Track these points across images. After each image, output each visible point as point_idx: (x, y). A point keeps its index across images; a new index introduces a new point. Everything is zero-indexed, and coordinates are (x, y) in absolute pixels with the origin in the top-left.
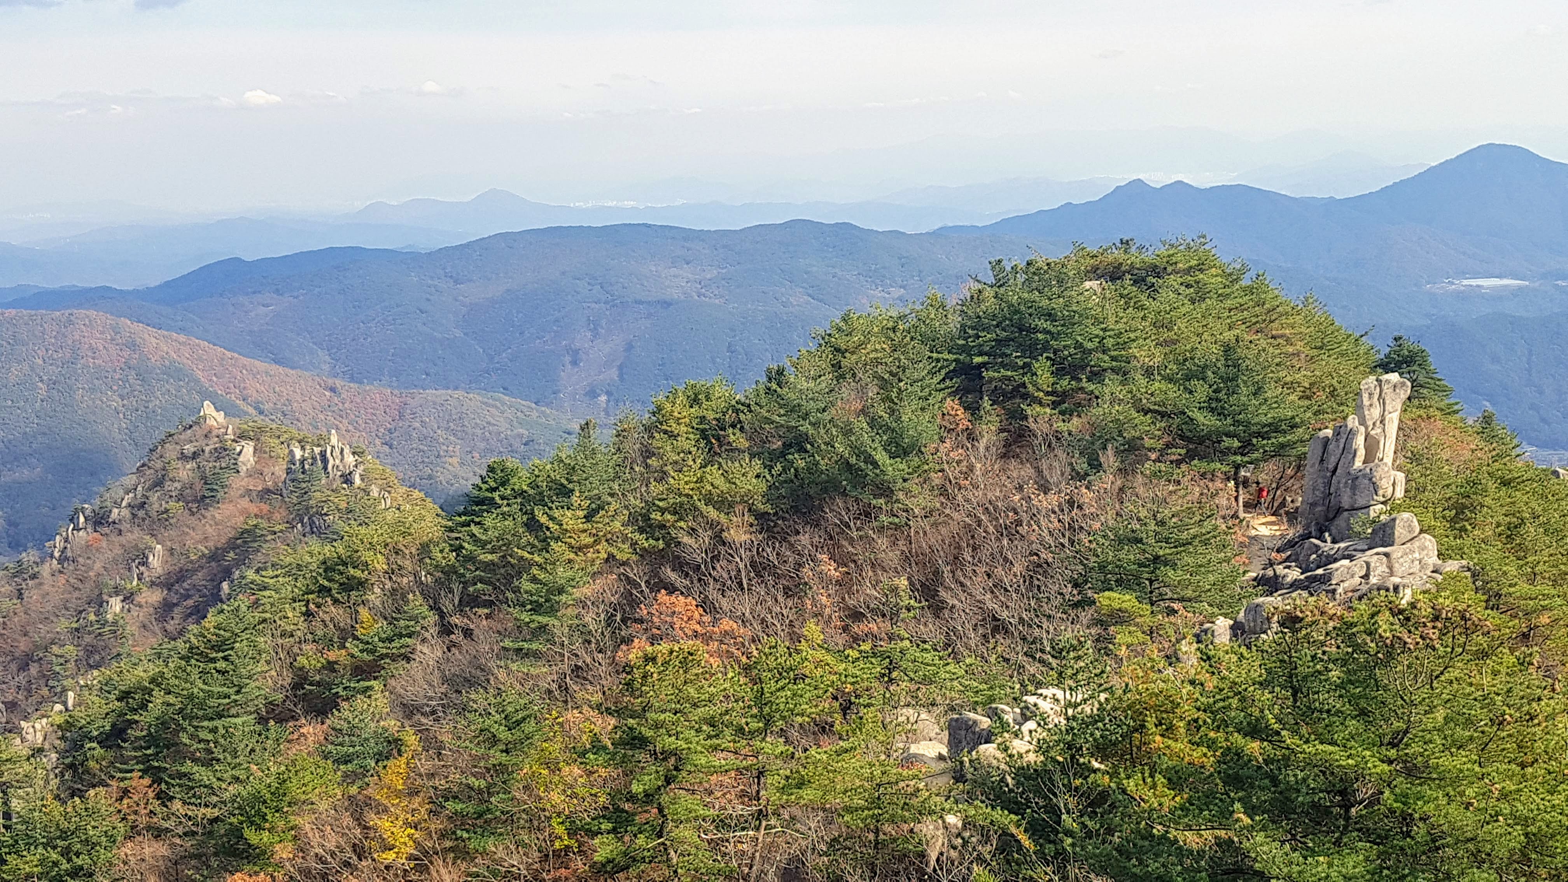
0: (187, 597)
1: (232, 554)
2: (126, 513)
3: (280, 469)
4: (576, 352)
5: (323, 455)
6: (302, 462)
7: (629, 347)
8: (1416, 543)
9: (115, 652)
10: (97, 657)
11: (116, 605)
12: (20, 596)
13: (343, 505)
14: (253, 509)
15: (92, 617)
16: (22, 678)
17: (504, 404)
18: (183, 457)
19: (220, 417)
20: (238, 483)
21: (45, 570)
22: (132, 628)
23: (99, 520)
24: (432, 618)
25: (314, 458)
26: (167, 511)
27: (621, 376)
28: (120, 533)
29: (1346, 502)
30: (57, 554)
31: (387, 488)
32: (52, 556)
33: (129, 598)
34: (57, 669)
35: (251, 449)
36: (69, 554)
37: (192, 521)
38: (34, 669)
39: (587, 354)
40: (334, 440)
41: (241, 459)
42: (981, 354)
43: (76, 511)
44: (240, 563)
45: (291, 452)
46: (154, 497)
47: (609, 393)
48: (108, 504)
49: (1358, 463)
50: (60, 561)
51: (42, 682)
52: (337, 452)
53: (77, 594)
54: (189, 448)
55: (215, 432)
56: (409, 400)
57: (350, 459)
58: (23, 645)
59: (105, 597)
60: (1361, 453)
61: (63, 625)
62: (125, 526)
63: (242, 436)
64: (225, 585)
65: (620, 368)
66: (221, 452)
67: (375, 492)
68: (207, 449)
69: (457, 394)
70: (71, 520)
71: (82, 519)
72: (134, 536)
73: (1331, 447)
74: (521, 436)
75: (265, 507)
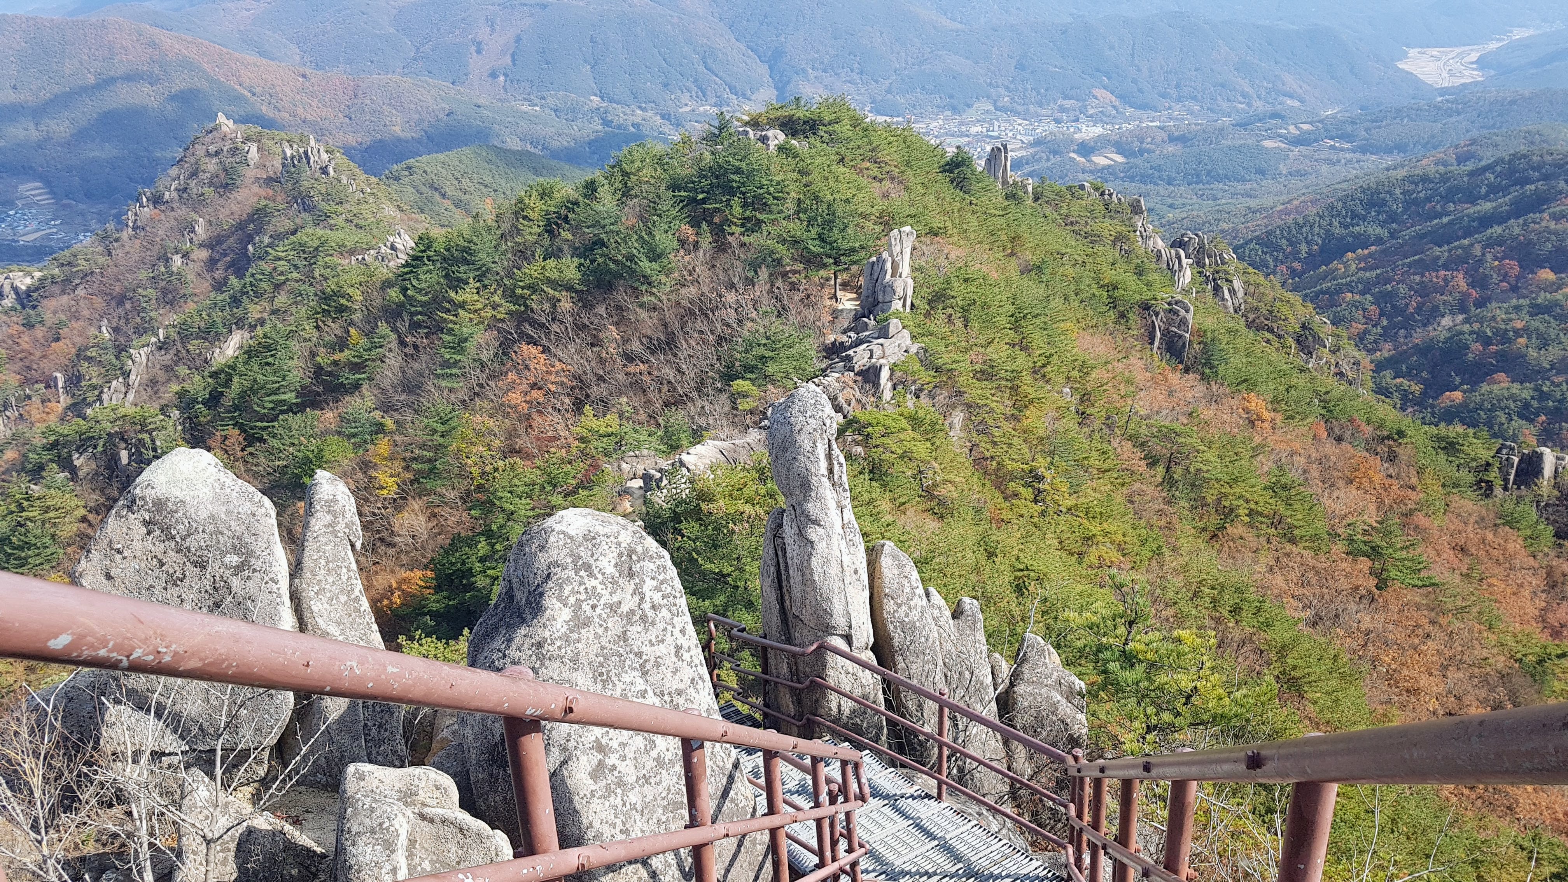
0: (226, 255)
1: (252, 226)
2: (175, 194)
3: (277, 163)
5: (306, 153)
6: (293, 157)
9: (182, 292)
10: (170, 296)
11: (177, 261)
12: (110, 254)
13: (324, 191)
14: (263, 192)
15: (162, 269)
16: (121, 311)
18: (208, 154)
19: (230, 123)
20: (250, 173)
21: (125, 235)
22: (191, 277)
23: (157, 200)
24: (393, 336)
25: (300, 156)
26: (203, 194)
28: (173, 209)
30: (131, 224)
31: (353, 177)
32: (127, 226)
33: (185, 255)
34: (144, 305)
35: (256, 149)
36: (139, 224)
37: (221, 201)
38: (128, 305)
40: (312, 143)
41: (249, 156)
43: (140, 195)
44: (259, 231)
45: (284, 151)
46: (193, 183)
48: (161, 188)
50: (134, 229)
51: (135, 313)
52: (315, 151)
53: (149, 253)
54: (212, 149)
55: (229, 137)
57: (325, 156)
58: (118, 288)
59: (169, 255)
61: (143, 275)
62: (176, 205)
63: (248, 139)
64: (250, 247)
66: (235, 151)
67: (344, 181)
68: (225, 149)
70: (138, 200)
71: (145, 199)
72: (182, 212)
75: (271, 192)
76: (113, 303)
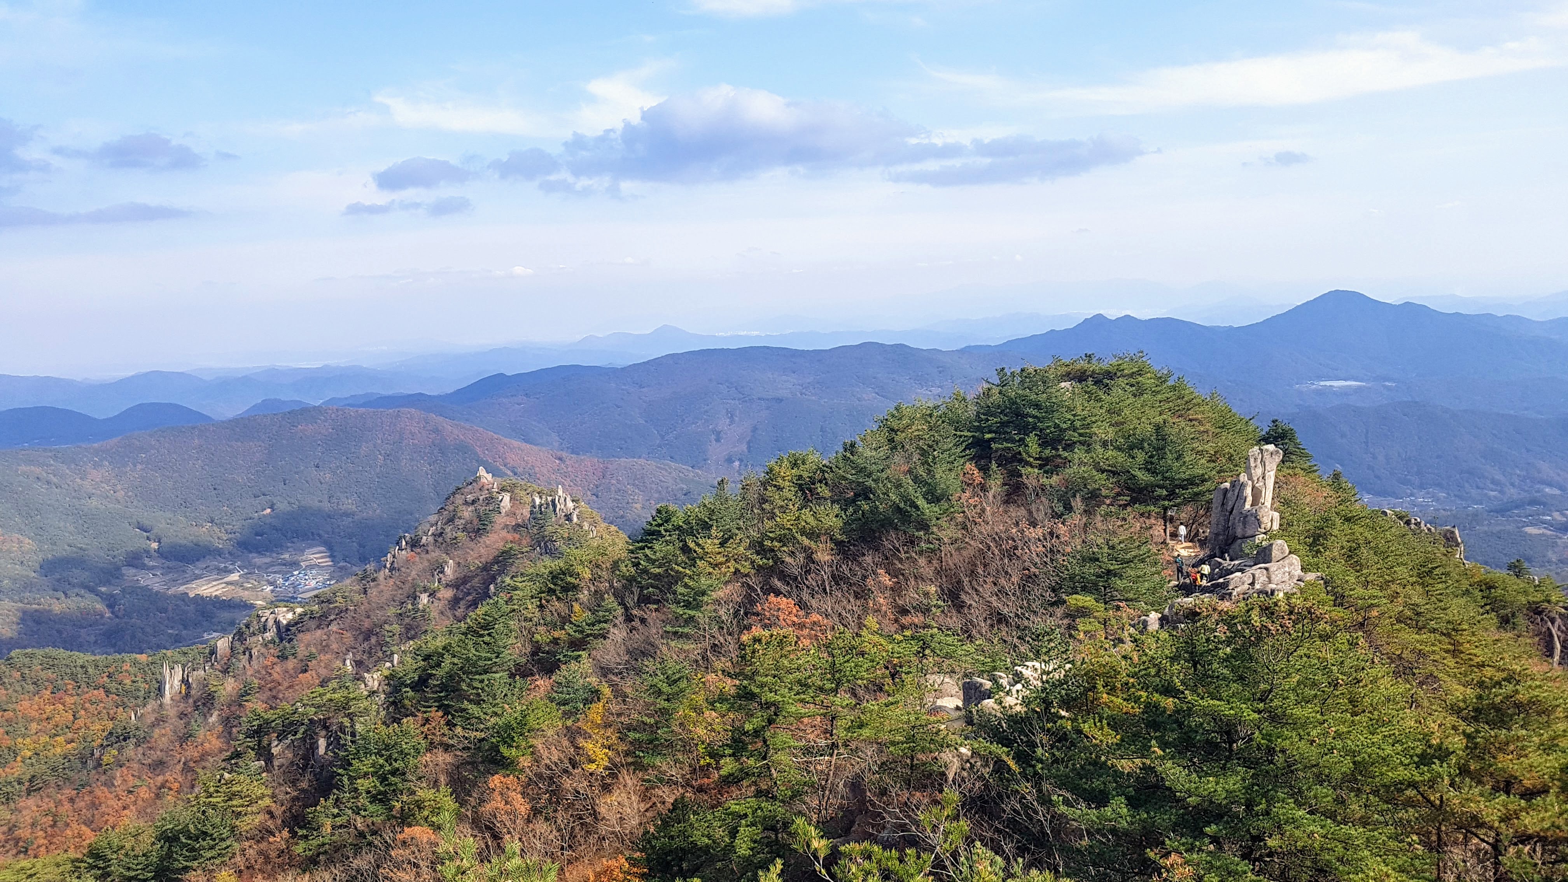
0: (469, 594)
1: (496, 567)
2: (431, 539)
3: (526, 512)
4: (719, 433)
5: (553, 501)
6: (541, 506)
7: (755, 429)
8: (1287, 561)
9: (424, 629)
10: (413, 632)
11: (424, 599)
12: (365, 592)
13: (566, 535)
14: (510, 537)
15: (410, 607)
16: (366, 645)
17: (670, 468)
18: (466, 503)
19: (489, 477)
20: (500, 520)
21: (381, 575)
22: (434, 614)
23: (414, 544)
24: (620, 611)
25: (547, 504)
26: (456, 538)
27: (749, 448)
28: (427, 552)
29: (1239, 532)
30: (388, 566)
31: (594, 523)
32: (385, 567)
33: (432, 594)
34: (388, 639)
35: (508, 498)
36: (396, 565)
37: (472, 544)
38: (373, 640)
39: (726, 434)
40: (560, 492)
41: (502, 504)
42: (990, 432)
43: (400, 538)
44: (501, 572)
45: (533, 500)
46: (448, 529)
47: (741, 460)
48: (420, 533)
49: (1248, 506)
50: (391, 570)
51: (378, 648)
52: (562, 500)
53: (400, 592)
54: (470, 498)
55: (486, 487)
56: (610, 466)
57: (570, 505)
58: (367, 624)
59: (418, 594)
60: (1250, 499)
61: (392, 611)
62: (430, 548)
63: (503, 490)
64: (492, 587)
65: (749, 443)
66: (490, 500)
67: (586, 526)
68: (481, 498)
69: (642, 461)
70: (397, 543)
71: (404, 543)
72: (436, 554)
73: (1229, 495)
74: (682, 489)
75: (517, 536)
76: (361, 637)
